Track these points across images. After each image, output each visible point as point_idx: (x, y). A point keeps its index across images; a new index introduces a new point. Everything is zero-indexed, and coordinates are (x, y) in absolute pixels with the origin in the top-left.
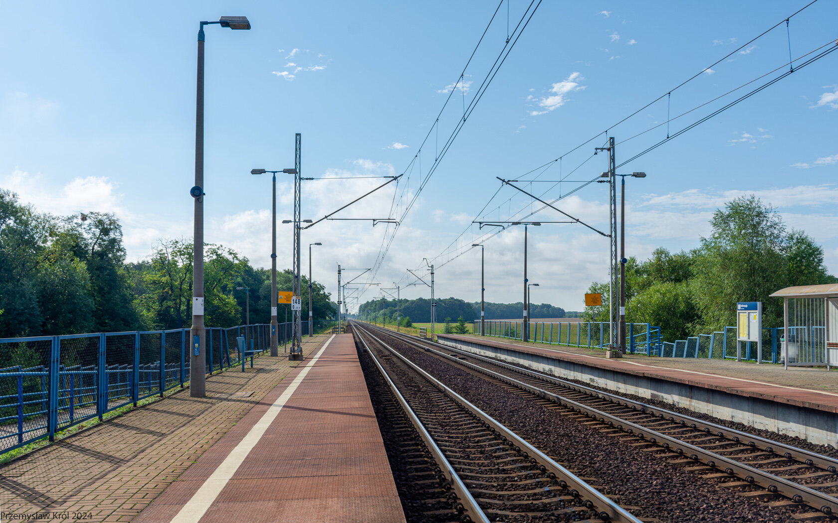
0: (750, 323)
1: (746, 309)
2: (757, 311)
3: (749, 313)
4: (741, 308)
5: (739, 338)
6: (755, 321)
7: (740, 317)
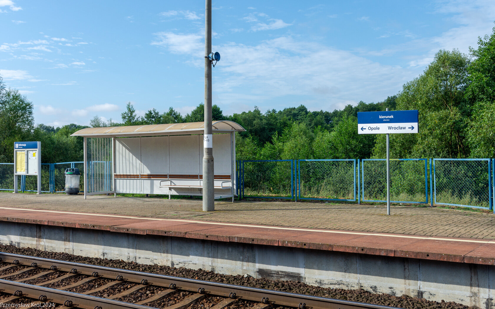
0: (29, 160)
1: (24, 147)
2: (37, 149)
3: (27, 151)
4: (19, 146)
5: (16, 172)
6: (34, 158)
7: (18, 154)
